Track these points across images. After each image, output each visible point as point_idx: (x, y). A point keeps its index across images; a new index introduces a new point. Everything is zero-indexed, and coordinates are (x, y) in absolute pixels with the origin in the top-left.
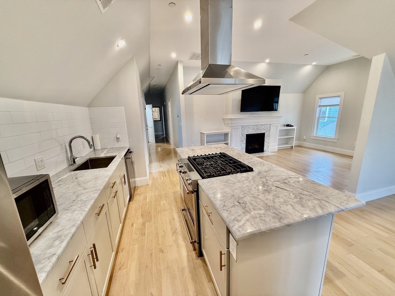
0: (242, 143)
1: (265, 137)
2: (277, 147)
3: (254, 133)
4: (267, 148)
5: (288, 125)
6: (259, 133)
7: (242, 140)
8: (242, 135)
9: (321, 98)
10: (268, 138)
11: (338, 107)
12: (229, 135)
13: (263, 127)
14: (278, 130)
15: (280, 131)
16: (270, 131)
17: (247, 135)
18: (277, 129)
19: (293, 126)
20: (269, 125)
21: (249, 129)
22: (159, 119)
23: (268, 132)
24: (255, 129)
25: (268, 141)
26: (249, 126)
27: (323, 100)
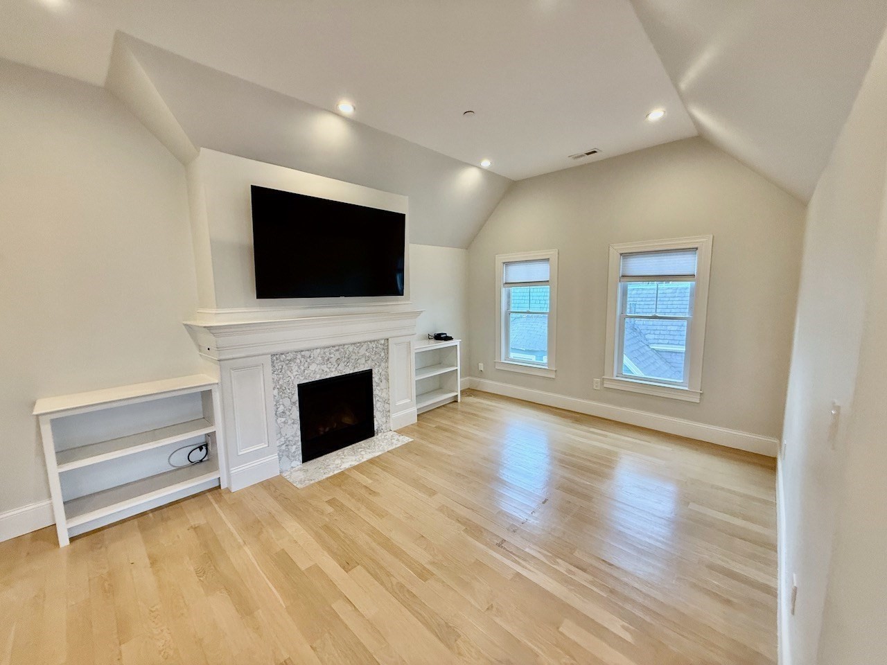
0: (285, 422)
1: (374, 384)
2: (415, 408)
3: (333, 375)
4: (384, 420)
5: (439, 337)
6: (351, 372)
7: (281, 409)
8: (281, 390)
9: (507, 264)
10: (383, 385)
11: (548, 287)
12: (217, 398)
13: (362, 351)
14: (413, 356)
16: (387, 361)
17: (302, 387)
18: (409, 352)
19: (450, 338)
20: (382, 341)
21: (309, 364)
23: (383, 364)
24: (333, 360)
25: (384, 395)
26: (307, 354)
27: (512, 268)
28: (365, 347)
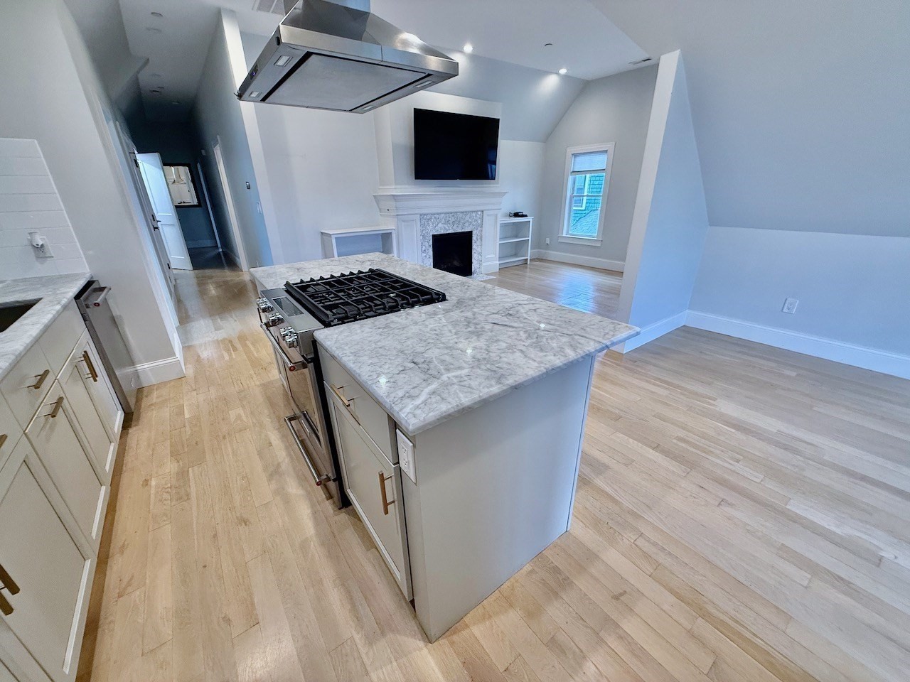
0: (426, 257)
1: (473, 241)
2: (498, 262)
3: (450, 232)
4: (478, 266)
5: (517, 215)
6: (460, 231)
7: (424, 248)
8: (424, 237)
9: (575, 155)
10: (478, 243)
11: (604, 174)
12: (394, 236)
13: (467, 218)
14: (498, 225)
15: (504, 226)
16: (482, 227)
17: (434, 236)
18: (496, 222)
19: (526, 216)
20: (479, 213)
21: (438, 223)
22: (195, 202)
23: (479, 229)
24: (451, 222)
25: (479, 249)
26: (437, 216)
27: (578, 159)
28: (468, 216)
